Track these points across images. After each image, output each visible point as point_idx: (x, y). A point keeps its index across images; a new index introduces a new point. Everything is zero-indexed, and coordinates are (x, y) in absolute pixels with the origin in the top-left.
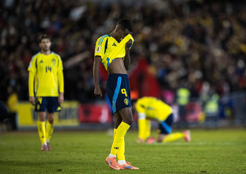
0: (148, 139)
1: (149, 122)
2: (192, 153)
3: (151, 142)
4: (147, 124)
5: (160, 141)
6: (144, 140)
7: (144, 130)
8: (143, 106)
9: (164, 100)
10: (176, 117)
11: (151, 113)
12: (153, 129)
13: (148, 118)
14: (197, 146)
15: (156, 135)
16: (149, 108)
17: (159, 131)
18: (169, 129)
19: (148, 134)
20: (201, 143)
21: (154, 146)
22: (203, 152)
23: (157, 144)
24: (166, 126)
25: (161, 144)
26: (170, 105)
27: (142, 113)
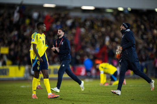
0: (105, 83)
1: (105, 75)
2: (127, 91)
3: (107, 85)
4: (104, 76)
5: (111, 84)
6: (103, 84)
7: (103, 79)
8: (102, 67)
9: (113, 65)
10: (119, 73)
11: (106, 71)
12: (107, 79)
13: (105, 73)
14: (129, 87)
15: (109, 81)
16: (105, 68)
17: (110, 79)
18: (115, 79)
19: (105, 81)
20: (131, 86)
21: (108, 87)
22: (132, 90)
23: (110, 86)
24: (113, 77)
25: (111, 86)
26: (116, 67)
27: (102, 71)
